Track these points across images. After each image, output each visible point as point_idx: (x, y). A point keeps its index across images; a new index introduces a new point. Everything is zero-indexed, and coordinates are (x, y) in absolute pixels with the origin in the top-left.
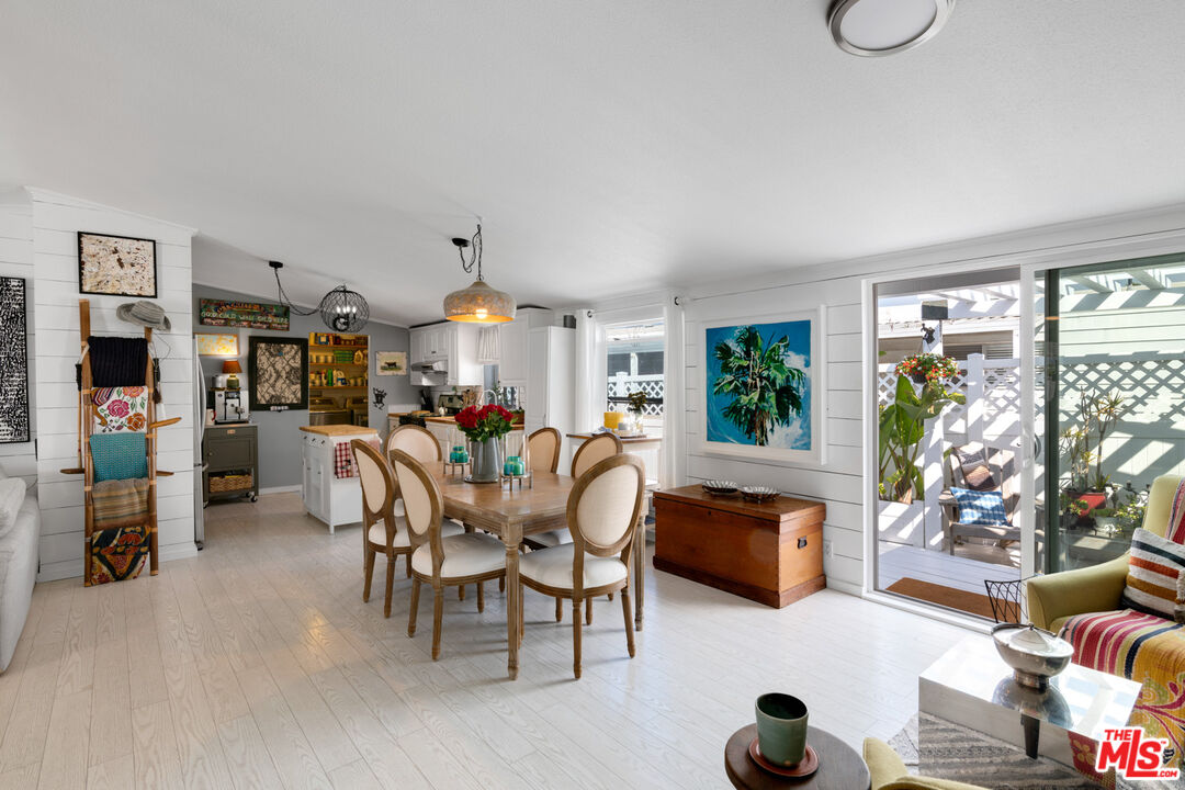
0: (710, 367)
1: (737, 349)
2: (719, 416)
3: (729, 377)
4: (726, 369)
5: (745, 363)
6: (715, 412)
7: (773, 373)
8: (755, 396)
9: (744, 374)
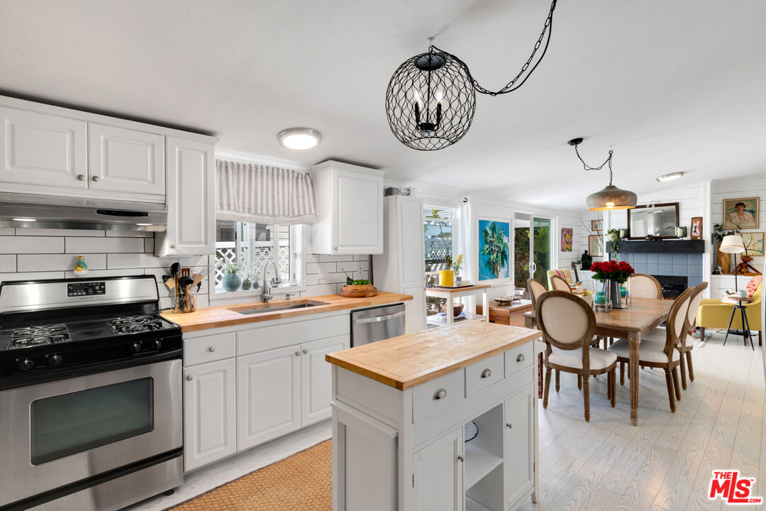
0: (480, 241)
1: (490, 232)
2: (483, 266)
3: (487, 246)
4: (486, 242)
5: (492, 240)
6: (482, 264)
7: (500, 245)
8: (495, 255)
9: (492, 245)
